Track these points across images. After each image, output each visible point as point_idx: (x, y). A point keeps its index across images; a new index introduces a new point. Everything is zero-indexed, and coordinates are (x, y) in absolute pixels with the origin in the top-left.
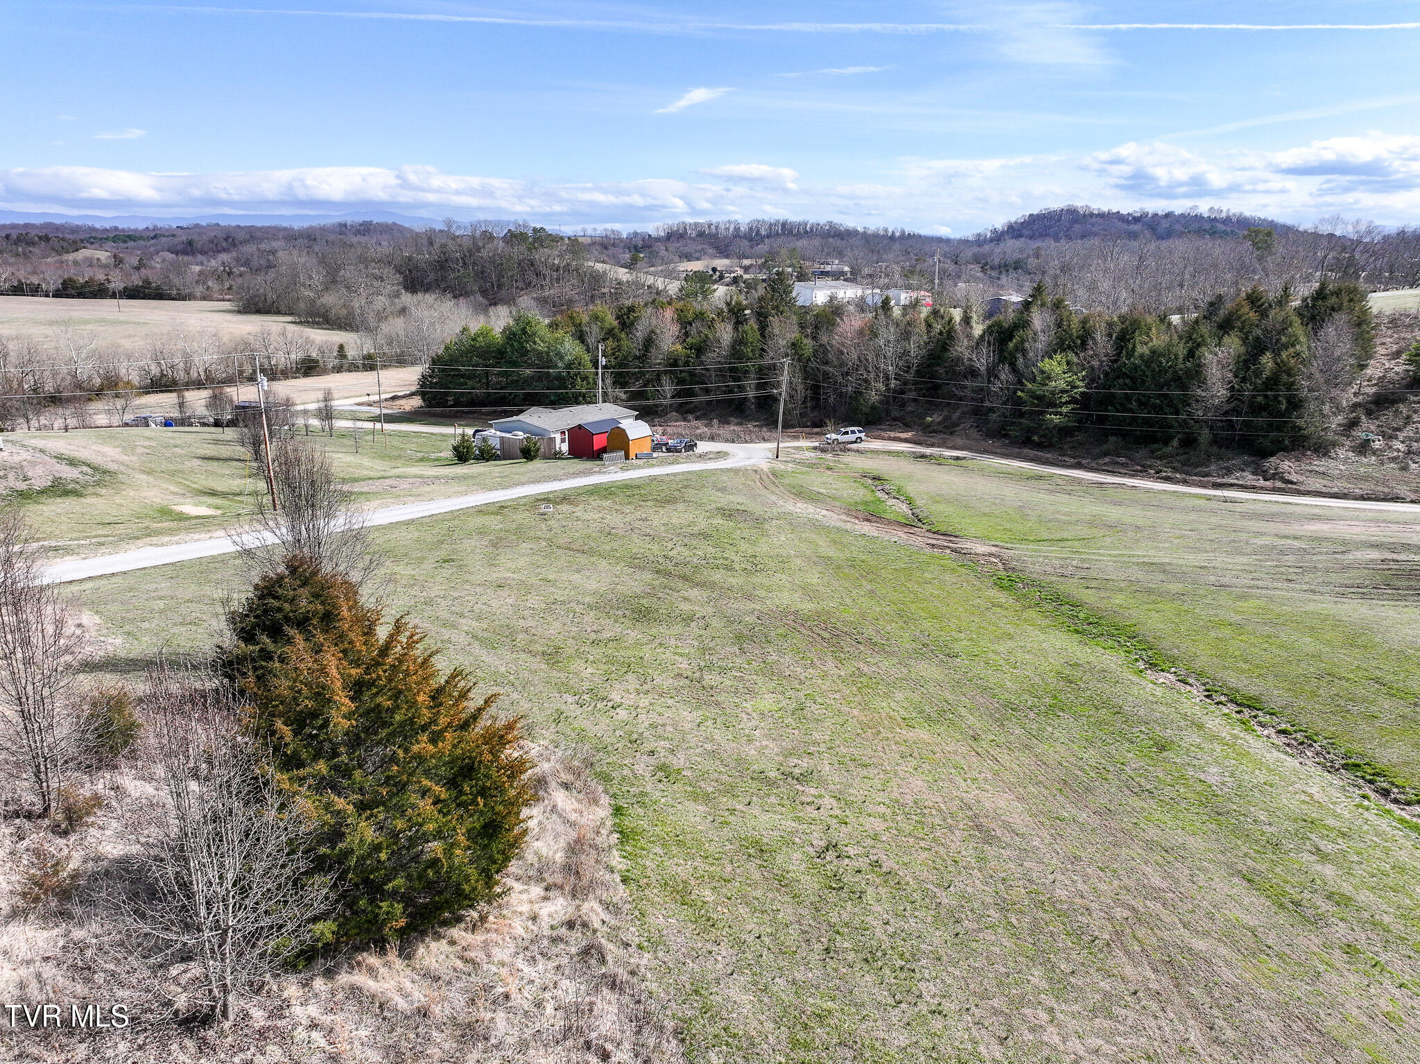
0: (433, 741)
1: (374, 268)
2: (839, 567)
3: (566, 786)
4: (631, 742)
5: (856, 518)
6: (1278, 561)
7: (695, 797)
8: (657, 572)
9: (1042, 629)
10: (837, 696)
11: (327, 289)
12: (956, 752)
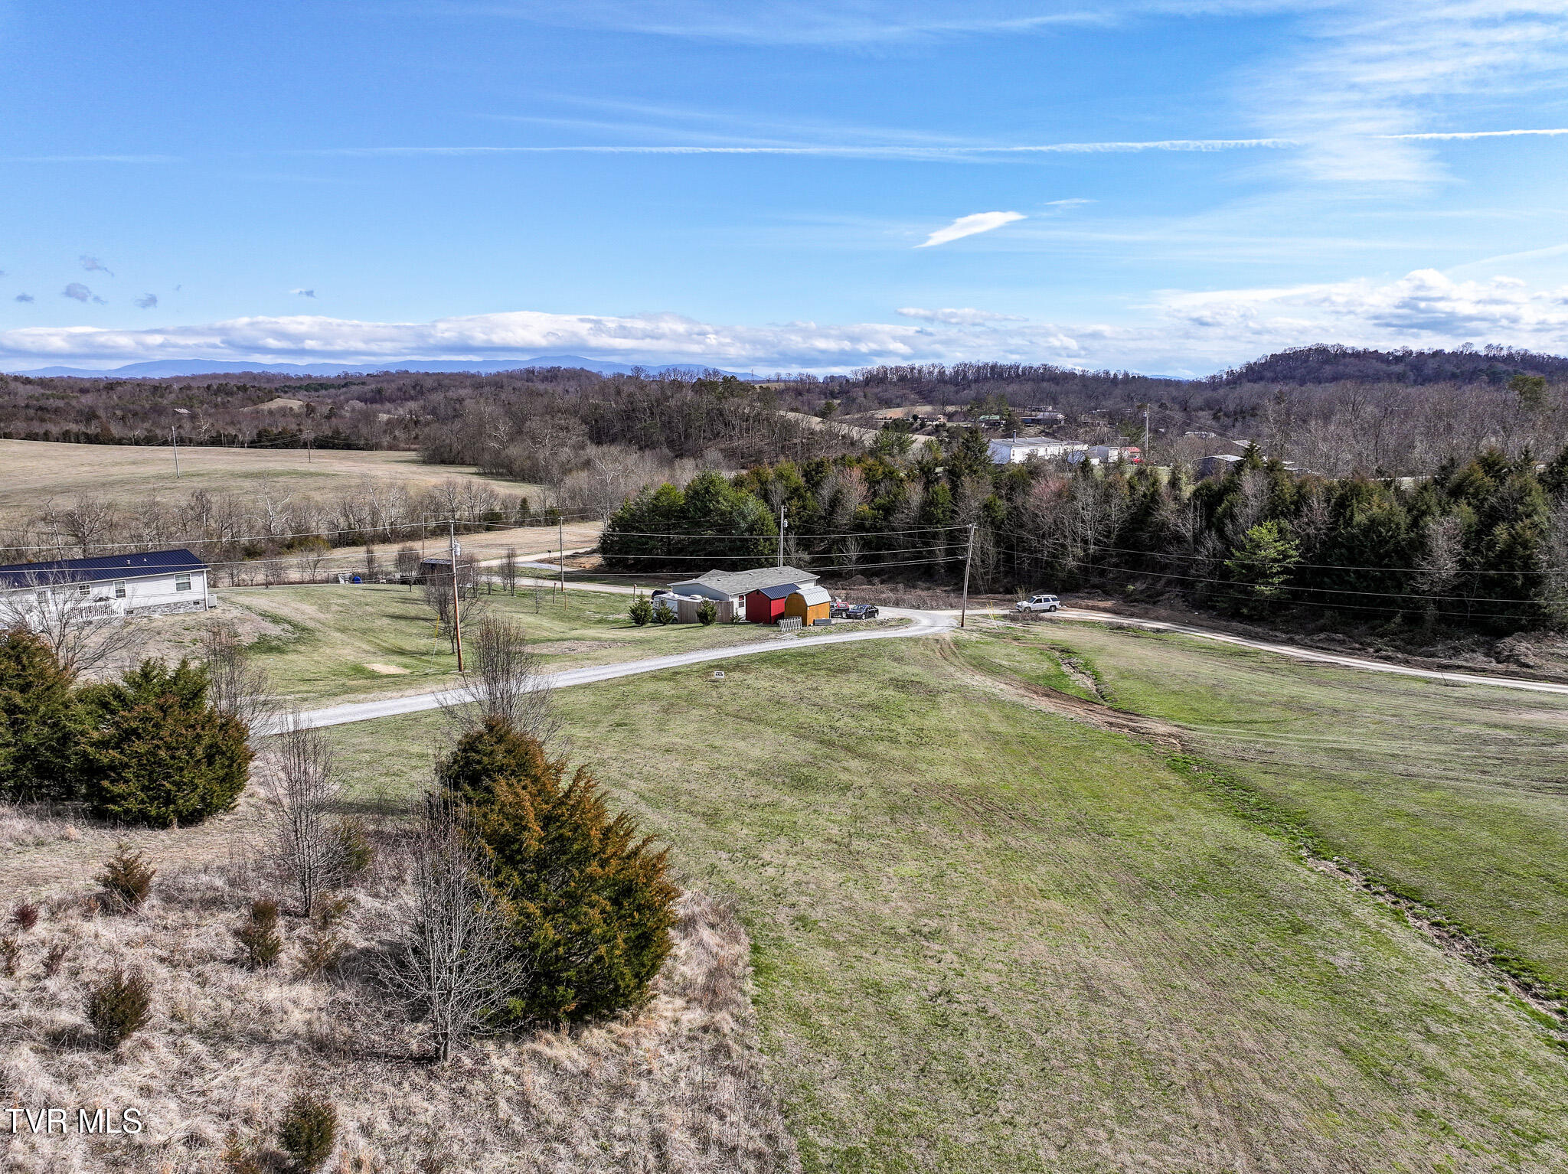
0: (602, 866)
1: (560, 419)
2: (1007, 743)
3: (712, 926)
4: (775, 895)
5: (1036, 692)
6: (1478, 751)
7: (827, 945)
8: (821, 742)
9: (1206, 813)
10: (979, 866)
11: (512, 440)
12: (1085, 923)
